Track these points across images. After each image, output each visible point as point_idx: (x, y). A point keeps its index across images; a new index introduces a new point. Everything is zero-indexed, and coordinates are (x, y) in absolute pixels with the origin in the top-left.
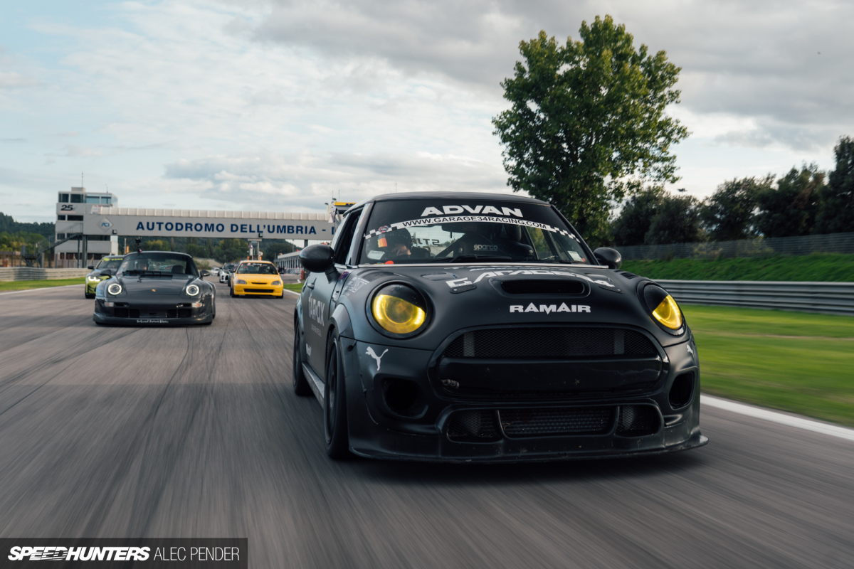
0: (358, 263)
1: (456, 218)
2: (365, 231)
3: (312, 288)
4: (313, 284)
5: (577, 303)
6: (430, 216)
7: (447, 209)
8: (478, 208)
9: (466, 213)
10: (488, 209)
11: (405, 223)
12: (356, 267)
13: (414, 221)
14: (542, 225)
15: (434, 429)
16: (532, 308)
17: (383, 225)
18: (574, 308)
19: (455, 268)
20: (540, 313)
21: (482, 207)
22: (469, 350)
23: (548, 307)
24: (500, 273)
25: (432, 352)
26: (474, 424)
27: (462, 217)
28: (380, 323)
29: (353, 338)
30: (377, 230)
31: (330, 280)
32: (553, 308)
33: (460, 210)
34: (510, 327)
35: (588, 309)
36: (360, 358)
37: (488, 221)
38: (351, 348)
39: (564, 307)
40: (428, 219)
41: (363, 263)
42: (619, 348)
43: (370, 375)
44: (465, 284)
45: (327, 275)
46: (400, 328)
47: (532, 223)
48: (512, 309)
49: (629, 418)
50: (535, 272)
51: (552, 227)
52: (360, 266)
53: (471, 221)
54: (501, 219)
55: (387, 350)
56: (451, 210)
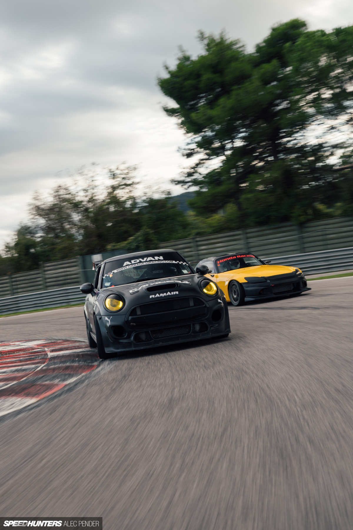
0: (101, 288)
1: (136, 264)
2: (103, 275)
3: (88, 300)
4: (88, 298)
5: (173, 291)
6: (127, 265)
7: (133, 262)
8: (145, 259)
9: (140, 262)
10: (149, 259)
11: (117, 270)
12: (101, 290)
13: (121, 268)
14: (171, 261)
15: (130, 340)
16: (157, 295)
17: (109, 272)
18: (172, 293)
19: (134, 285)
20: (160, 297)
21: (146, 258)
22: (139, 312)
23: (163, 294)
24: (147, 285)
25: (125, 315)
26: (143, 336)
27: (139, 264)
28: (108, 308)
29: (101, 315)
30: (107, 274)
31: (93, 296)
32: (165, 294)
33: (138, 261)
34: (150, 303)
35: (177, 293)
36: (104, 321)
37: (149, 264)
38: (100, 318)
39: (169, 293)
40: (126, 267)
41: (104, 288)
42: (192, 304)
43: (107, 326)
44: (135, 291)
45: (92, 294)
46: (115, 309)
47: (167, 261)
48: (151, 297)
49: (197, 327)
50: (160, 283)
51: (176, 261)
52: (102, 289)
53: (142, 265)
54: (154, 262)
55: (111, 317)
56: (135, 261)
